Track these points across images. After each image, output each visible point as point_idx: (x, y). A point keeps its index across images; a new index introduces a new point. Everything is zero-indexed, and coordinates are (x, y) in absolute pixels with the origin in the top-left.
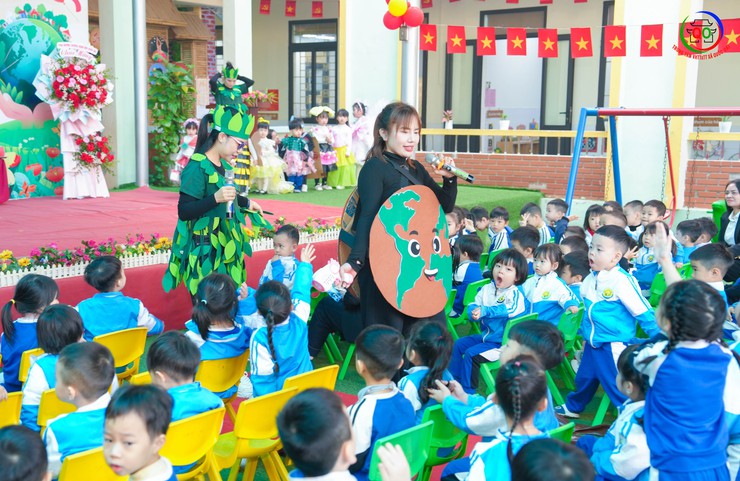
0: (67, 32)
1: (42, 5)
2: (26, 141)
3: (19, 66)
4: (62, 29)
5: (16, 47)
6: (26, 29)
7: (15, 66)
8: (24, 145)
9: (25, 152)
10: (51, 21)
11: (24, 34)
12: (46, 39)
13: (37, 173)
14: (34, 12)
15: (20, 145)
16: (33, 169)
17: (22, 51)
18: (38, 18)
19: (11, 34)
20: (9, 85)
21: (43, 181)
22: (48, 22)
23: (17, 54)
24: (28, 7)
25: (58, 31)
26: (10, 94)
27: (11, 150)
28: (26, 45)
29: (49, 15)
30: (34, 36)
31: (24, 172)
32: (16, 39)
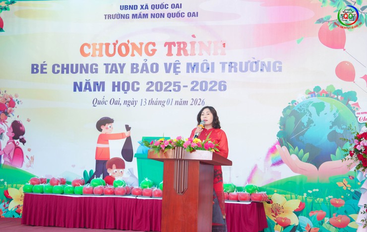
0: (357, 104)
1: (332, 86)
2: (310, 192)
3: (307, 133)
4: (351, 103)
5: (305, 120)
6: (314, 105)
7: (303, 134)
8: (308, 194)
9: (309, 200)
10: (339, 97)
11: (312, 109)
12: (334, 111)
13: (321, 218)
14: (323, 91)
15: (305, 195)
16: (316, 214)
17: (310, 122)
18: (327, 95)
19: (300, 110)
20: (297, 148)
21: (326, 225)
22: (337, 99)
23: (305, 124)
24: (317, 89)
25: (347, 104)
26: (297, 155)
27: (296, 199)
28: (315, 117)
29: (338, 92)
30: (323, 109)
31: (308, 216)
32: (305, 113)
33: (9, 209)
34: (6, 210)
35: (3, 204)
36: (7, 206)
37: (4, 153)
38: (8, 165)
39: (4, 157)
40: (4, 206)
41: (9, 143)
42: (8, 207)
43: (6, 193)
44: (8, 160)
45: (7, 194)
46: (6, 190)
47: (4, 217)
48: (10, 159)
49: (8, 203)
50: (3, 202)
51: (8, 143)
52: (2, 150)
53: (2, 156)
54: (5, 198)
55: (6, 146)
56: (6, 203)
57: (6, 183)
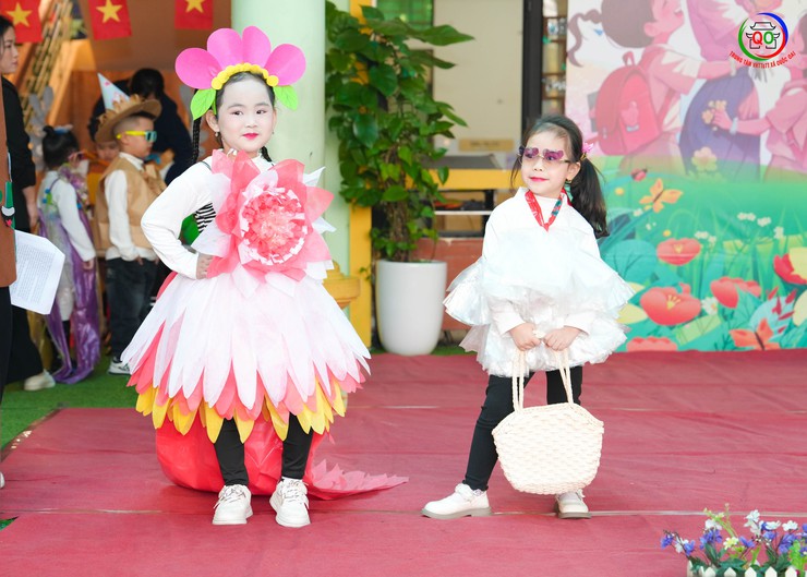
33: (797, 319)
34: (785, 323)
35: (773, 303)
36: (786, 309)
37: (772, 127)
38: (788, 167)
39: (769, 142)
40: (778, 309)
41: (792, 92)
42: (789, 315)
43: (783, 267)
44: (788, 153)
45: (786, 270)
46: (781, 257)
47: (776, 346)
48: (794, 147)
49: (793, 297)
50: (770, 297)
51: (785, 91)
52: (762, 115)
53: (764, 138)
54: (777, 282)
55: (778, 104)
56: (783, 299)
57: (779, 232)
